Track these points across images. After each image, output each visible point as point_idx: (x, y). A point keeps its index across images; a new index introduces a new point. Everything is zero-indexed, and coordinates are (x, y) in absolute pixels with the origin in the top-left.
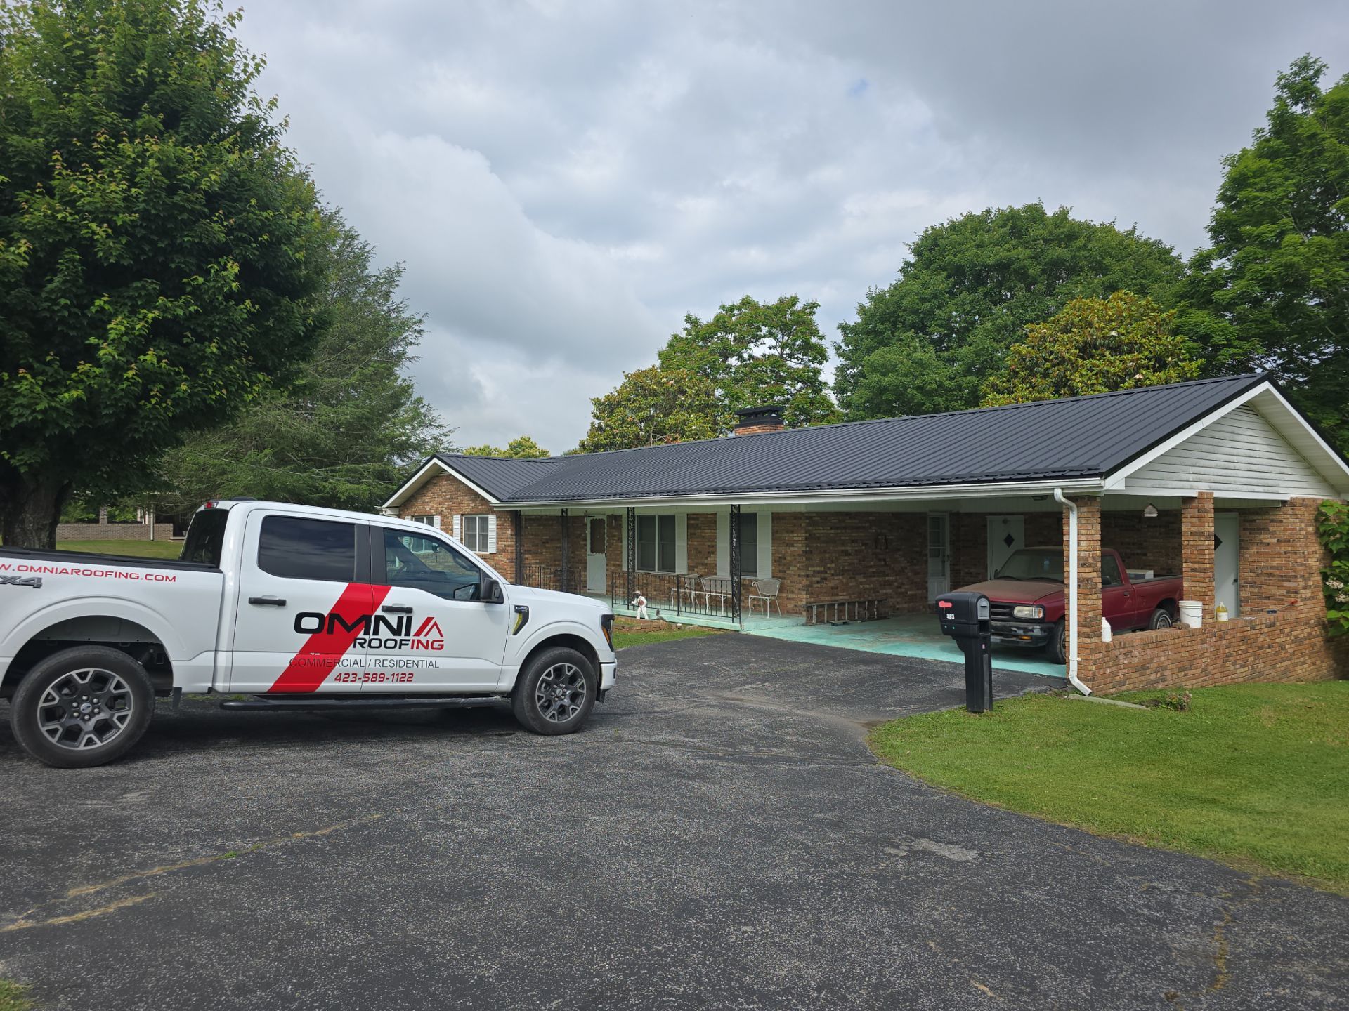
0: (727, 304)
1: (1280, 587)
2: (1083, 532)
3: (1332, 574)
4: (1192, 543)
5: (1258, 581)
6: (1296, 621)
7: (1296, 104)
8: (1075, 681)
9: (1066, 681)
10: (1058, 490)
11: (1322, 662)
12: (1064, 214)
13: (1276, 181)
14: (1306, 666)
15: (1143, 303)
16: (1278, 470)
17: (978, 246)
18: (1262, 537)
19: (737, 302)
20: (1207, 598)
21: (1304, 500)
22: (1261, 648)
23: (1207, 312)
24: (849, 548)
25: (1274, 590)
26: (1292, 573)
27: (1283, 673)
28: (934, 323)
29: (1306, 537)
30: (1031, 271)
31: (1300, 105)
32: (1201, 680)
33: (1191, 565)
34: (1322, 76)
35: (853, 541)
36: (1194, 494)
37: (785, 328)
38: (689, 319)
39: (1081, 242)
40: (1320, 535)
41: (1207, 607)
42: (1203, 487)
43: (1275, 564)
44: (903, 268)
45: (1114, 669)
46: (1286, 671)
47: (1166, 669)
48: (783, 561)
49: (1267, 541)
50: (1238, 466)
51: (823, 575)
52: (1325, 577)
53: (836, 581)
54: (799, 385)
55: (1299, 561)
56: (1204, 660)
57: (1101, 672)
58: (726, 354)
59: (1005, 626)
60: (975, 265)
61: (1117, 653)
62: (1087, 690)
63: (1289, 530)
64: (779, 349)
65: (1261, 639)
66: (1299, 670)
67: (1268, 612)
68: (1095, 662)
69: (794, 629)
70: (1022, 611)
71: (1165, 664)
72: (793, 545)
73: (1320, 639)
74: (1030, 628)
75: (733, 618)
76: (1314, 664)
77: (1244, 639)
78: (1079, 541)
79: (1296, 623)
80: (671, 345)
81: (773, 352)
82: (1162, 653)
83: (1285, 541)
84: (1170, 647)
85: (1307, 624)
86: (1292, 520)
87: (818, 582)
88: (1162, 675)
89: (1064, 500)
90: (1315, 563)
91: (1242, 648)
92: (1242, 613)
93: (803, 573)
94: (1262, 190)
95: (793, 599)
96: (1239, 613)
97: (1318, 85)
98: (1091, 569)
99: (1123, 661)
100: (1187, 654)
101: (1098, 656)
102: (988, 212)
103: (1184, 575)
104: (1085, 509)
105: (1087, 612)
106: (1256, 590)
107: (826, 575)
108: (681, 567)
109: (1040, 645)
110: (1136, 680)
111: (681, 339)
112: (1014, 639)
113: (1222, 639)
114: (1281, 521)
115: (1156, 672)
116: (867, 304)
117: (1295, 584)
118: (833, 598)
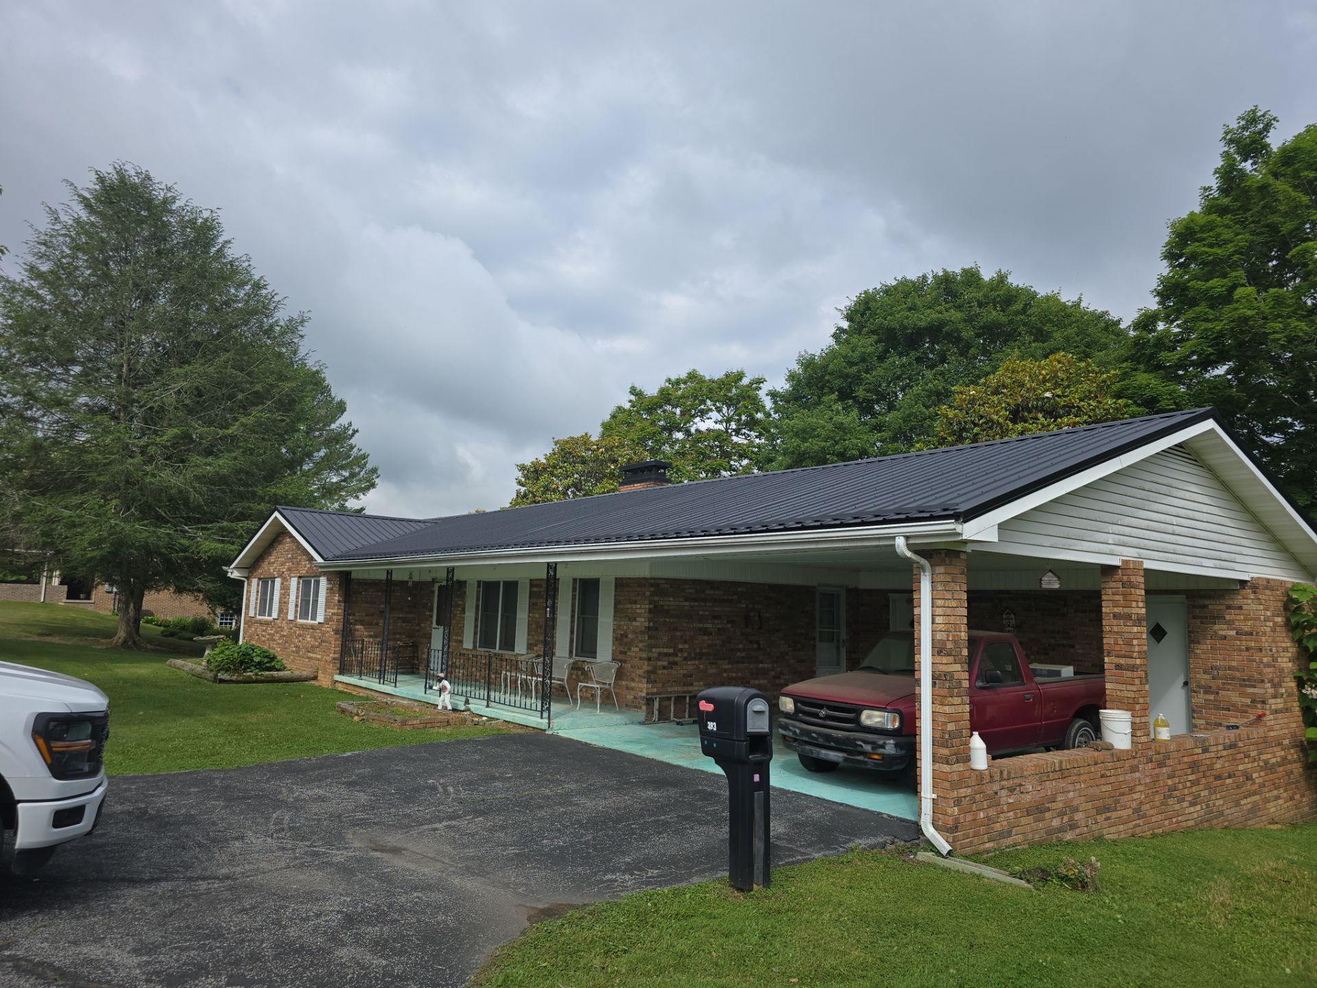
0: (673, 378)
1: (1243, 695)
2: (940, 602)
3: (1309, 680)
4: (1115, 629)
5: (1213, 684)
6: (1265, 740)
7: (1245, 160)
8: (929, 831)
9: (917, 828)
10: (900, 538)
11: (1303, 796)
12: (1002, 279)
13: (1226, 237)
14: (1281, 802)
15: (1083, 364)
16: (1233, 540)
17: (910, 309)
18: (1217, 627)
19: (683, 375)
20: (1138, 707)
21: (1268, 581)
22: (1218, 777)
23: (1154, 375)
24: (709, 626)
25: (1234, 697)
26: (1257, 676)
27: (1250, 811)
28: (861, 388)
29: (1273, 630)
30: (964, 334)
31: (1250, 162)
32: (1131, 825)
33: (1116, 660)
34: (1272, 130)
35: (715, 617)
36: (1115, 561)
37: (729, 402)
38: (633, 391)
39: (1018, 306)
40: (1293, 627)
41: (1138, 720)
42: (1130, 553)
43: (1234, 664)
44: (835, 333)
45: (992, 812)
46: (1254, 810)
47: (1076, 810)
48: (625, 640)
49: (1223, 633)
50: (1178, 530)
51: (671, 659)
52: (1301, 683)
53: (690, 666)
54: (745, 462)
55: (1265, 660)
56: (1136, 796)
57: (969, 817)
58: (672, 427)
59: (848, 738)
60: (906, 328)
61: (996, 787)
62: (945, 847)
63: (1251, 619)
64: (724, 424)
65: (1218, 766)
66: (1272, 808)
67: (1228, 727)
68: (958, 802)
69: (624, 728)
70: (872, 718)
71: (1075, 803)
72: (635, 619)
73: (1299, 765)
74: (881, 742)
75: (542, 712)
76: (1292, 799)
77: (1194, 766)
78: (933, 616)
79: (1265, 743)
80: (613, 417)
81: (718, 427)
82: (1071, 787)
83: (1247, 634)
84: (1082, 778)
85: (1279, 744)
86: (1254, 607)
87: (664, 668)
88: (1071, 819)
89: (909, 554)
90: (1286, 663)
91: (1191, 778)
92: (1195, 726)
93: (644, 655)
94: (1211, 246)
95: (632, 689)
96: (1192, 727)
97: (1268, 140)
98: (951, 659)
99: (1006, 799)
100: (1109, 788)
101: (963, 792)
102: (924, 277)
103: (1107, 673)
104: (941, 569)
105: (945, 724)
106: (1212, 697)
107: (676, 659)
108: (521, 647)
109: (895, 768)
110: (1028, 828)
111: (625, 410)
112: (860, 758)
113: (1161, 765)
114: (1240, 608)
115: (1061, 814)
116: (796, 368)
117: (1262, 691)
118: (685, 689)
